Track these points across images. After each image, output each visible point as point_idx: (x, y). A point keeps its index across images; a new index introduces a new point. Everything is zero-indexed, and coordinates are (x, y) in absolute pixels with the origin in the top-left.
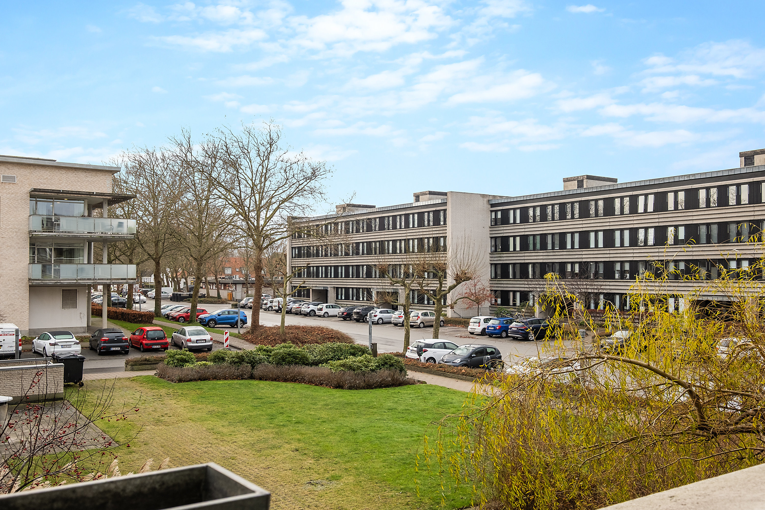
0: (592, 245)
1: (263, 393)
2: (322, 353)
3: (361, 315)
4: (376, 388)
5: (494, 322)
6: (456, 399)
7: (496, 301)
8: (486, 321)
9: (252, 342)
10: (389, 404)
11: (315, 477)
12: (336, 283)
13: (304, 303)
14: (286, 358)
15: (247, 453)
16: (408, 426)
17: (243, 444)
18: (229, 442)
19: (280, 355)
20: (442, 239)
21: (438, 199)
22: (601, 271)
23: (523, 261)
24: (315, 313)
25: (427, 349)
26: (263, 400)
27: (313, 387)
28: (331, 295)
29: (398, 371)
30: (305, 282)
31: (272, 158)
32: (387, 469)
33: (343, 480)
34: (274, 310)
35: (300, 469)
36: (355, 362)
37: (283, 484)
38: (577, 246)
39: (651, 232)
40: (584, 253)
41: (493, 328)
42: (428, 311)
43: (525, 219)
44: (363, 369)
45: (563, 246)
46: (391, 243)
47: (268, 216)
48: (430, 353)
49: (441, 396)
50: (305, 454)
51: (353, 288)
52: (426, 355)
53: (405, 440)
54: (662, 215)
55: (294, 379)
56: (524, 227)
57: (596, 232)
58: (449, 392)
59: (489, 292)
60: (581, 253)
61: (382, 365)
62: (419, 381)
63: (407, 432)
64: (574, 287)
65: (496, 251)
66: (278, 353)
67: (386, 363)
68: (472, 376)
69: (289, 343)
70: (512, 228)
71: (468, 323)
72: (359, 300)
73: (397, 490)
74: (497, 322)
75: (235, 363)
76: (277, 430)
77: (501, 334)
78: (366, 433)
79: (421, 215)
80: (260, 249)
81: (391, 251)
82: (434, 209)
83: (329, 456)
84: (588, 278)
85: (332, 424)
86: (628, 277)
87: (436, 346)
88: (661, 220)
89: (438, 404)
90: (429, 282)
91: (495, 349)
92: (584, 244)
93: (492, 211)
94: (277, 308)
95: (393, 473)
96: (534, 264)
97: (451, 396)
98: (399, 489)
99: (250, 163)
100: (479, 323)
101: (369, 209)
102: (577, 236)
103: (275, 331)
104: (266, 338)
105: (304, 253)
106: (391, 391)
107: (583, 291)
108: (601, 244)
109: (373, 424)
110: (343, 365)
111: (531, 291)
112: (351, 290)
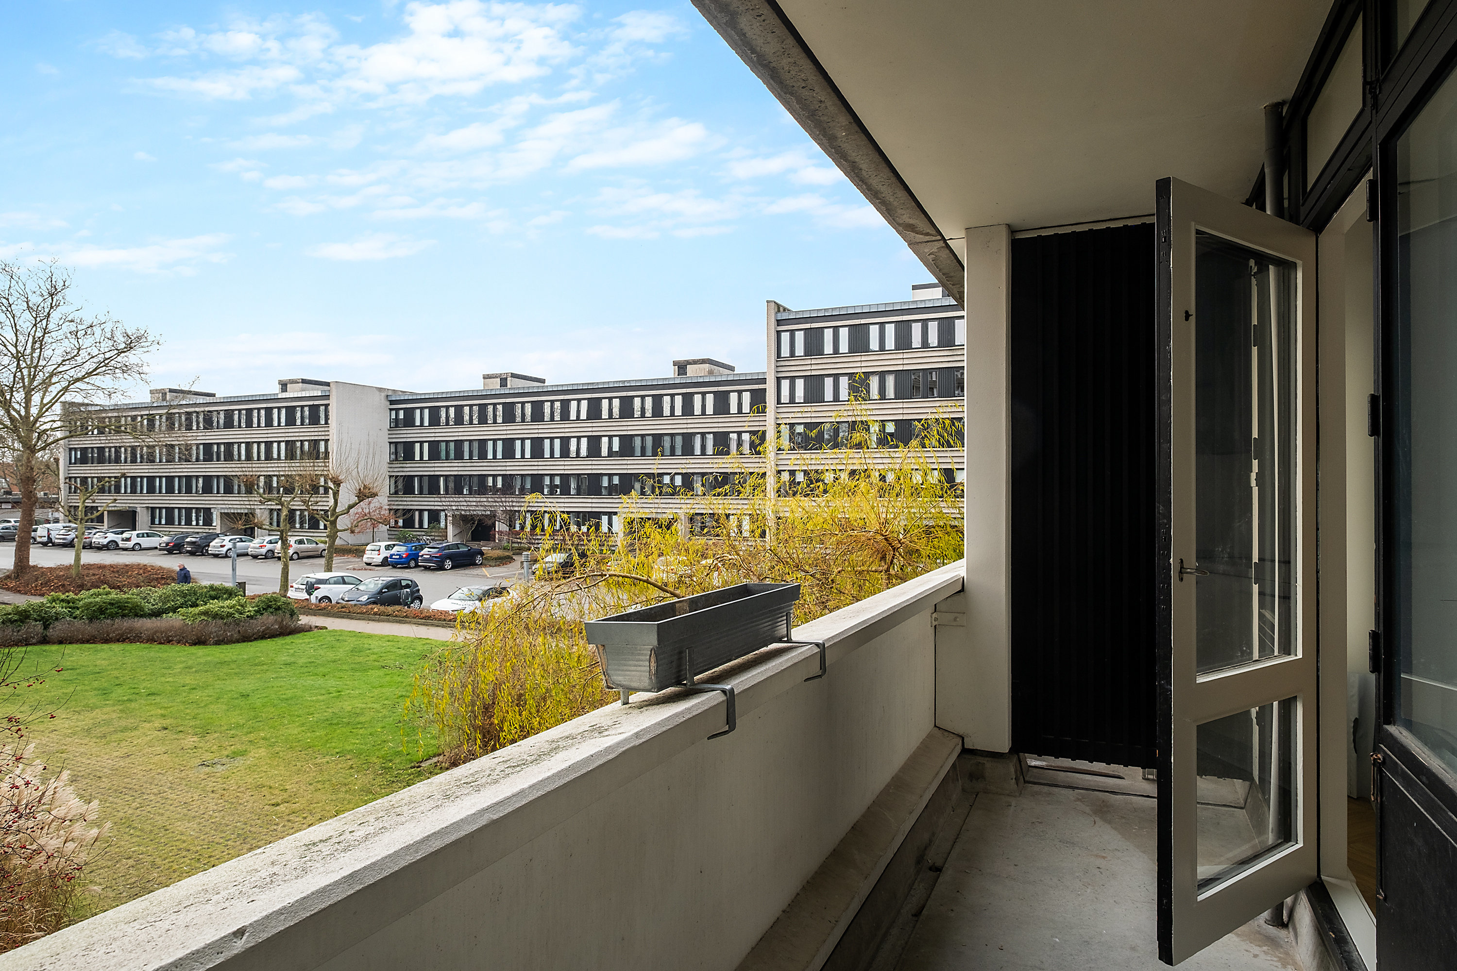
0: (518, 455)
1: (72, 661)
2: (165, 599)
3: (199, 545)
4: (256, 639)
5: (400, 549)
6: (374, 644)
7: (396, 522)
8: (388, 548)
9: (19, 592)
10: (283, 658)
11: (208, 756)
12: (150, 502)
13: (98, 530)
14: (107, 609)
15: (82, 741)
16: (321, 681)
17: (70, 731)
18: (43, 732)
19: (95, 606)
20: (322, 444)
21: (318, 390)
22: (528, 486)
23: (432, 473)
24: (118, 545)
25: (319, 586)
26: (78, 671)
27: (156, 647)
28: (143, 518)
29: (288, 616)
30: (116, 500)
31: (55, 316)
32: (309, 734)
33: (252, 754)
34: (39, 543)
35: (180, 750)
36: (223, 607)
37: (162, 772)
38: (499, 455)
39: (584, 442)
40: (508, 464)
41: (398, 557)
42: (304, 538)
43: (435, 421)
44: (237, 615)
45: (483, 456)
46: (243, 446)
47: (45, 401)
48: (323, 591)
49: (352, 643)
50: (181, 731)
51: (179, 509)
52: (318, 594)
53: (321, 698)
54: (596, 423)
55: (122, 639)
56: (433, 431)
57: (523, 440)
58: (361, 637)
59: (387, 512)
60: (504, 464)
61: (264, 609)
62: (316, 627)
63: (322, 688)
64: (497, 504)
65: (396, 459)
66: (91, 603)
67: (270, 607)
68: (387, 616)
69: (104, 588)
70: (419, 431)
71: (364, 552)
72: (191, 525)
73: (332, 755)
74: (403, 549)
75: (12, 622)
76: (121, 707)
77: (409, 563)
78: (264, 695)
79: (291, 411)
80: (32, 450)
81: (243, 458)
82: (311, 403)
83: (219, 729)
84: (513, 493)
85: (207, 691)
86: (558, 492)
87: (332, 581)
88: (594, 429)
89: (352, 651)
90: (319, 499)
91: (411, 581)
92: (509, 454)
93: (391, 410)
94: (45, 539)
95: (320, 737)
96: (446, 477)
97: (366, 641)
98: (334, 753)
99: (12, 320)
100: (379, 550)
101: (208, 398)
102: (500, 444)
103: (61, 573)
104: (46, 583)
105: (92, 456)
106: (280, 641)
107: (508, 508)
108: (528, 455)
109: (270, 685)
110: (205, 613)
111: (444, 510)
112: (176, 511)
